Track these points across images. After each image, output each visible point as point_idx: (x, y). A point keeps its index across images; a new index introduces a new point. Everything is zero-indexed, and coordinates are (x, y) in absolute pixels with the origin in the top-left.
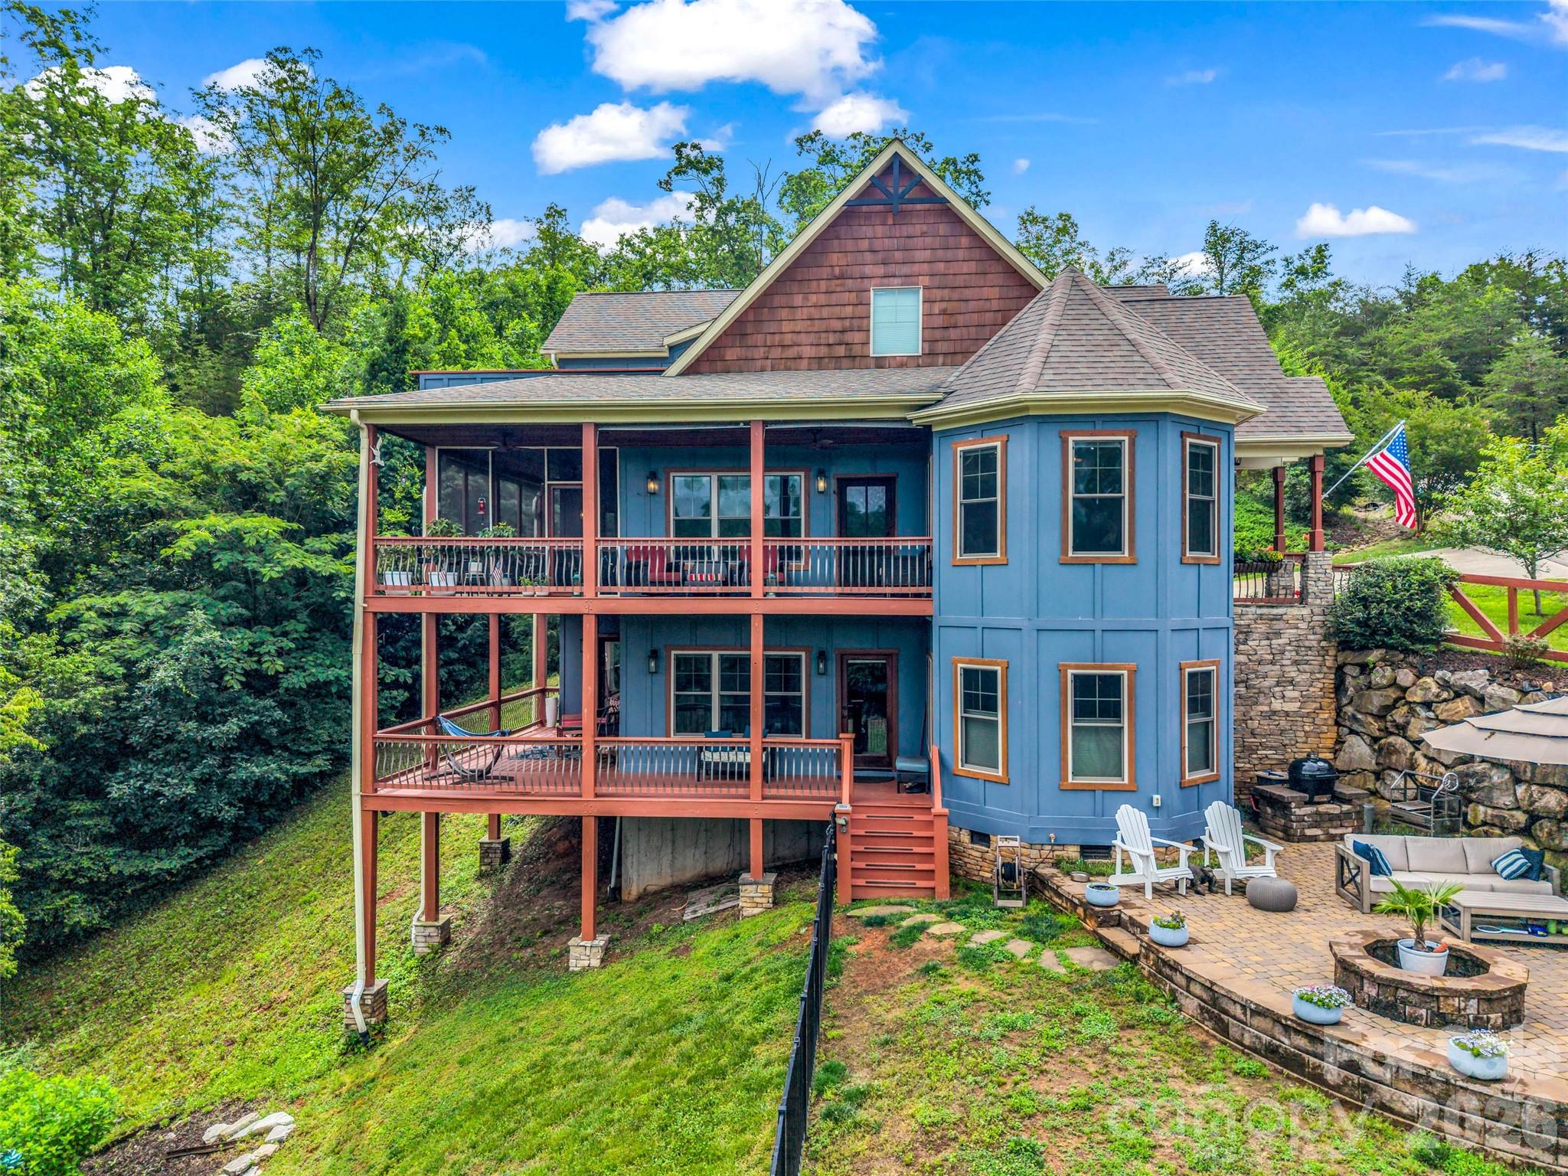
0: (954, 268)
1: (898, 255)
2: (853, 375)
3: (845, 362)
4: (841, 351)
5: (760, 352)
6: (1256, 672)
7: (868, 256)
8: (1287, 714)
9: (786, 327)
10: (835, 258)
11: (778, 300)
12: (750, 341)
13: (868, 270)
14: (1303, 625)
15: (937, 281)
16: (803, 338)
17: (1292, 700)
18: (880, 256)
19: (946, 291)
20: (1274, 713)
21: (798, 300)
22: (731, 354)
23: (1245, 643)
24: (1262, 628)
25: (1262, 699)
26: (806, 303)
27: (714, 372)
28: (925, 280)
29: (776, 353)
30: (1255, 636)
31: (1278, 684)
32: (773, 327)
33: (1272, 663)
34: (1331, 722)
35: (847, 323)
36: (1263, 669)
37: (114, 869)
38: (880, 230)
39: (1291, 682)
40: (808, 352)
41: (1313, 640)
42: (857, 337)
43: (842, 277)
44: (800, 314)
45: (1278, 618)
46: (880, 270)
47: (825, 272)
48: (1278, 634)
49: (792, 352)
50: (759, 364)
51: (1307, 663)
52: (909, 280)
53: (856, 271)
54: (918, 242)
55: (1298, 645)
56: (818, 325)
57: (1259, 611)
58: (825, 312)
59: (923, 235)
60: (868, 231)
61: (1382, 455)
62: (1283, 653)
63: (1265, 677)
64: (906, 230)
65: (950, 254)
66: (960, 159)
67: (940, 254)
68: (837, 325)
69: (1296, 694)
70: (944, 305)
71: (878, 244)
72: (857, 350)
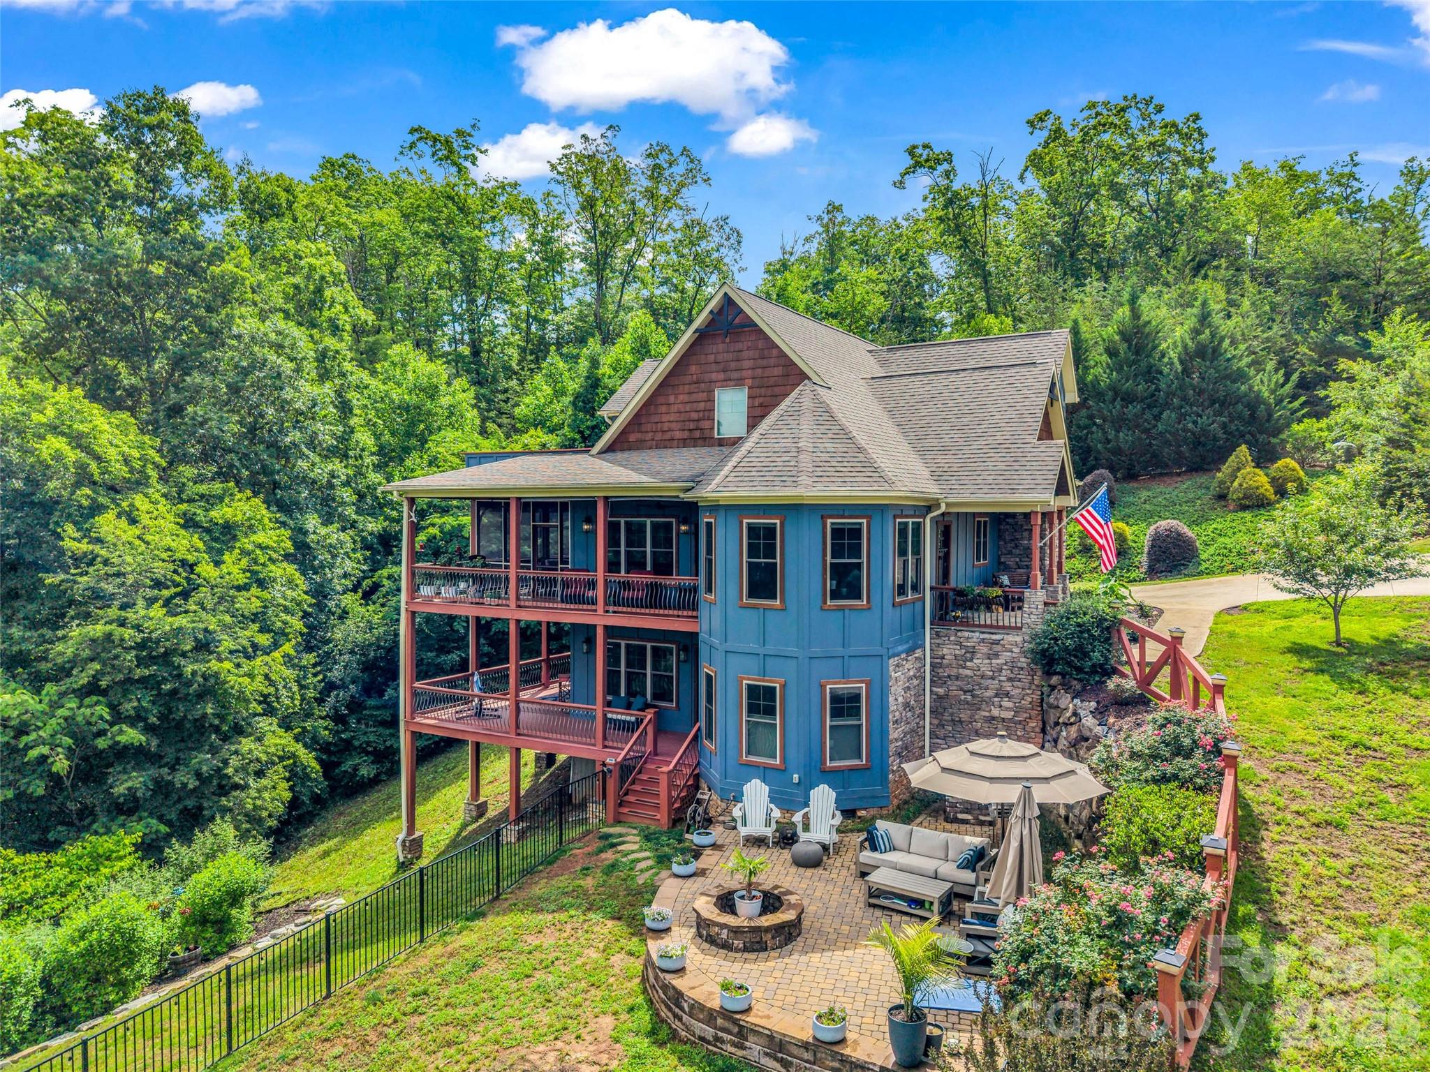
0: (768, 372)
1: (733, 365)
2: (704, 450)
3: (700, 442)
4: (697, 434)
5: (650, 436)
6: (979, 684)
7: (714, 367)
8: (1003, 720)
9: (665, 418)
10: (693, 369)
11: (661, 400)
12: (643, 428)
13: (714, 376)
14: (1016, 650)
15: (757, 382)
16: (674, 425)
17: (1007, 709)
18: (722, 366)
19: (763, 390)
20: (994, 718)
21: (672, 399)
22: (632, 438)
23: (971, 660)
24: (984, 649)
25: (984, 706)
26: (678, 400)
27: (622, 450)
28: (750, 382)
29: (659, 436)
30: (979, 656)
31: (997, 695)
32: (655, 419)
33: (993, 678)
34: (1038, 730)
35: (701, 414)
36: (985, 682)
37: (388, 744)
38: (721, 347)
39: (1007, 695)
40: (678, 435)
41: (1023, 662)
42: (706, 424)
43: (698, 382)
44: (674, 408)
45: (997, 643)
46: (721, 376)
47: (687, 379)
48: (997, 656)
49: (668, 436)
50: (649, 443)
51: (1019, 680)
52: (739, 382)
53: (707, 377)
54: (745, 354)
55: (1012, 665)
56: (683, 416)
57: (982, 636)
58: (688, 407)
59: (748, 348)
60: (714, 349)
61: (1088, 511)
62: (1000, 670)
63: (987, 689)
64: (739, 346)
65: (765, 362)
66: (1180, 121)
67: (760, 362)
68: (694, 416)
69: (1010, 705)
70: (761, 400)
71: (720, 358)
72: (707, 433)
